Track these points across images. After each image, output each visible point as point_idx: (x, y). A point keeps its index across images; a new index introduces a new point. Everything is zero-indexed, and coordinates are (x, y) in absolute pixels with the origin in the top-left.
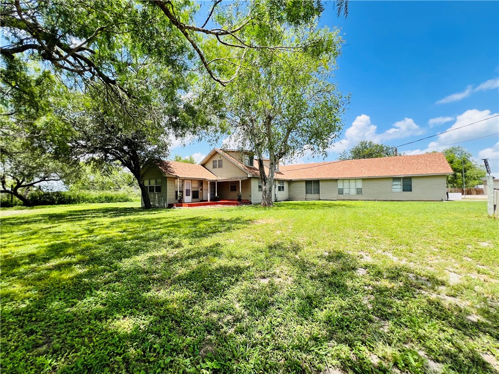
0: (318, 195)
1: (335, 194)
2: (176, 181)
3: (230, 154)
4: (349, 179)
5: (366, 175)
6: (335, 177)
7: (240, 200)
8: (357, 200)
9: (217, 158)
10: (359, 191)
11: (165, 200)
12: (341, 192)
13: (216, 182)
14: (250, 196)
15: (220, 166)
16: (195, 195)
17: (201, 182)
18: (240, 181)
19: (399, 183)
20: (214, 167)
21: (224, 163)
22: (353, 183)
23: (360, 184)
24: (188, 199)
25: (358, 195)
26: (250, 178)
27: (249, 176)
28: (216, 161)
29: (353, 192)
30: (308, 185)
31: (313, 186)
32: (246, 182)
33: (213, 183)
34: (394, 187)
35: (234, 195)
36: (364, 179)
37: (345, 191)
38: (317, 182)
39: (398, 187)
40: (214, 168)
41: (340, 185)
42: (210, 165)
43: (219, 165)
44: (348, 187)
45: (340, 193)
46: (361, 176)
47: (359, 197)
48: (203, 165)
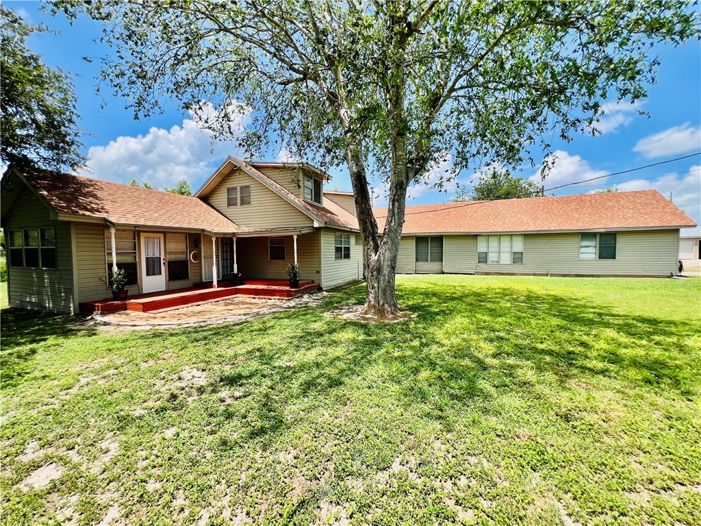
0: (439, 263)
1: (472, 264)
2: (106, 233)
3: (270, 173)
4: (499, 235)
5: (532, 227)
6: (474, 230)
7: (294, 282)
8: (514, 274)
9: (237, 182)
10: (518, 258)
11: (69, 291)
12: (483, 259)
13: (235, 240)
14: (318, 272)
15: (245, 201)
16: (178, 271)
17: (195, 238)
18: (295, 238)
19: (593, 243)
20: (231, 203)
21: (255, 195)
22: (505, 243)
23: (518, 245)
24: (152, 283)
25: (516, 265)
26: (318, 229)
27: (316, 225)
28: (235, 188)
29: (506, 259)
30: (420, 245)
31: (430, 248)
32: (310, 240)
33: (225, 241)
34: (583, 250)
35: (279, 269)
36: (527, 236)
37: (492, 257)
38: (439, 239)
39: (589, 251)
40: (229, 205)
41: (482, 246)
42: (221, 199)
43: (242, 197)
44: (496, 249)
45: (481, 260)
46: (523, 229)
47: (517, 268)
48: (205, 198)
